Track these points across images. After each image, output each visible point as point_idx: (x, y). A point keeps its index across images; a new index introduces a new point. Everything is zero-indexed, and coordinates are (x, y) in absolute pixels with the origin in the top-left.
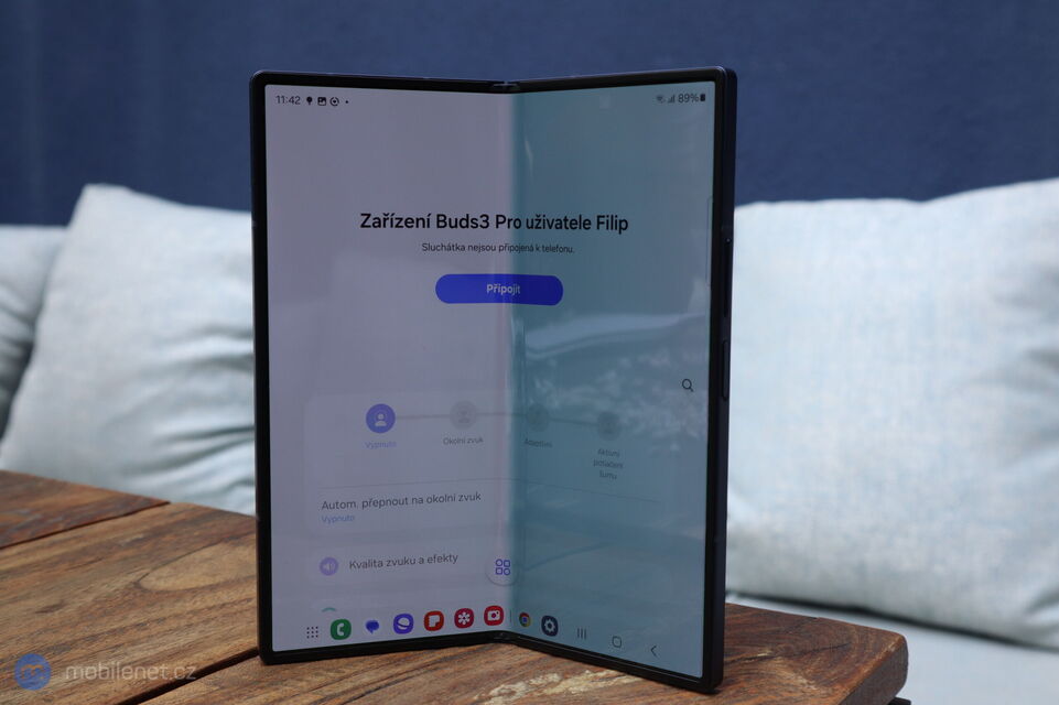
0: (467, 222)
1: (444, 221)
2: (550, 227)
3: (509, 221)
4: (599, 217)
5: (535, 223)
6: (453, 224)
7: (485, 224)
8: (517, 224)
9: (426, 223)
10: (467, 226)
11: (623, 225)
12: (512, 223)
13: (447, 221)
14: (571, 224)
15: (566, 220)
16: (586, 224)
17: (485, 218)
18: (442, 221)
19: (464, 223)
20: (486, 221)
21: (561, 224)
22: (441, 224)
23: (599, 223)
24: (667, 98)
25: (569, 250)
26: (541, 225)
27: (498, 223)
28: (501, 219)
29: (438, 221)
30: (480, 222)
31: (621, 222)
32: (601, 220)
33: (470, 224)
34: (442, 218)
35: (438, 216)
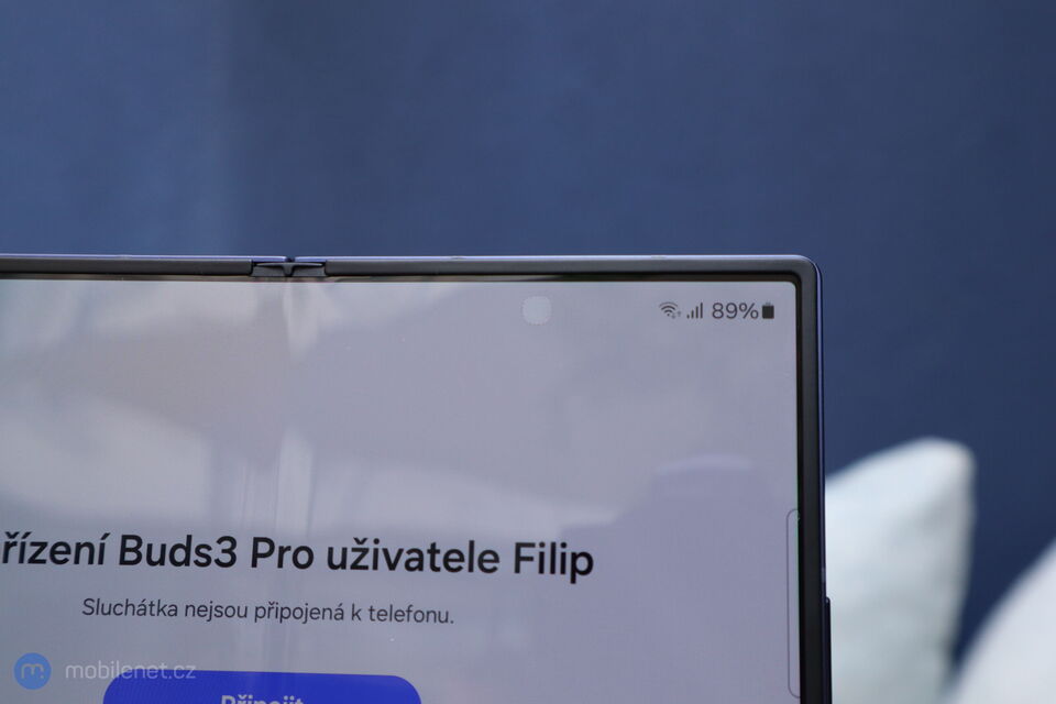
0: (187, 553)
1: (135, 550)
2: (392, 566)
3: (282, 550)
4: (519, 546)
5: (352, 557)
6: (156, 557)
7: (226, 558)
8: (303, 557)
9: (97, 555)
10: (186, 562)
11: (582, 564)
12: (288, 556)
13: (143, 550)
14: (446, 560)
15: (433, 551)
16: (486, 561)
17: (227, 544)
18: (133, 550)
19: (180, 555)
20: (228, 551)
21: (418, 560)
22: (130, 556)
23: (519, 559)
24: (687, 307)
25: (442, 618)
26: (368, 560)
27: (256, 555)
28: (263, 548)
29: (124, 550)
30: (216, 553)
31: (575, 557)
32: (525, 552)
33: (194, 556)
34: (131, 544)
35: (125, 538)
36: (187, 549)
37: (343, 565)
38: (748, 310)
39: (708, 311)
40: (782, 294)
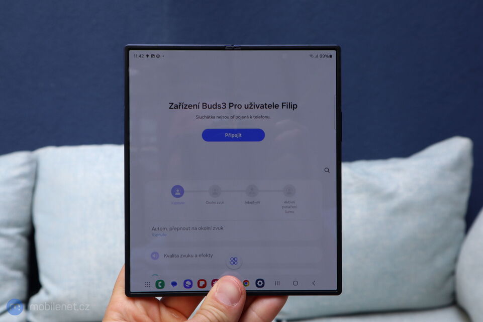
1: (206, 106)
2: (258, 108)
3: (235, 105)
4: (283, 103)
5: (249, 106)
6: (210, 107)
7: (224, 107)
8: (240, 107)
9: (198, 107)
10: (216, 108)
11: (295, 106)
12: (237, 106)
13: (207, 106)
14: (268, 106)
15: (266, 105)
16: (276, 106)
17: (224, 104)
18: (205, 106)
19: (215, 107)
20: (225, 106)
21: (263, 106)
23: (283, 106)
24: (315, 55)
25: (268, 117)
26: (253, 107)
28: (231, 105)
29: (203, 106)
30: (222, 106)
31: (294, 105)
32: (284, 104)
33: (217, 107)
34: (205, 105)
35: (203, 103)
36: (216, 105)
37: (248, 108)
38: (327, 56)
39: (319, 56)
40: (333, 53)
